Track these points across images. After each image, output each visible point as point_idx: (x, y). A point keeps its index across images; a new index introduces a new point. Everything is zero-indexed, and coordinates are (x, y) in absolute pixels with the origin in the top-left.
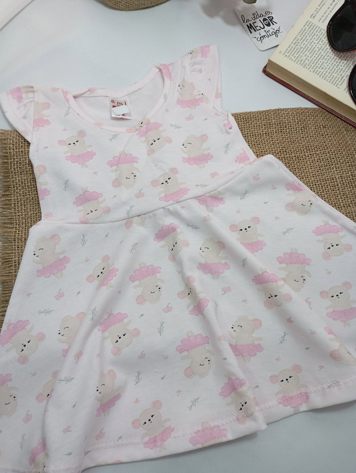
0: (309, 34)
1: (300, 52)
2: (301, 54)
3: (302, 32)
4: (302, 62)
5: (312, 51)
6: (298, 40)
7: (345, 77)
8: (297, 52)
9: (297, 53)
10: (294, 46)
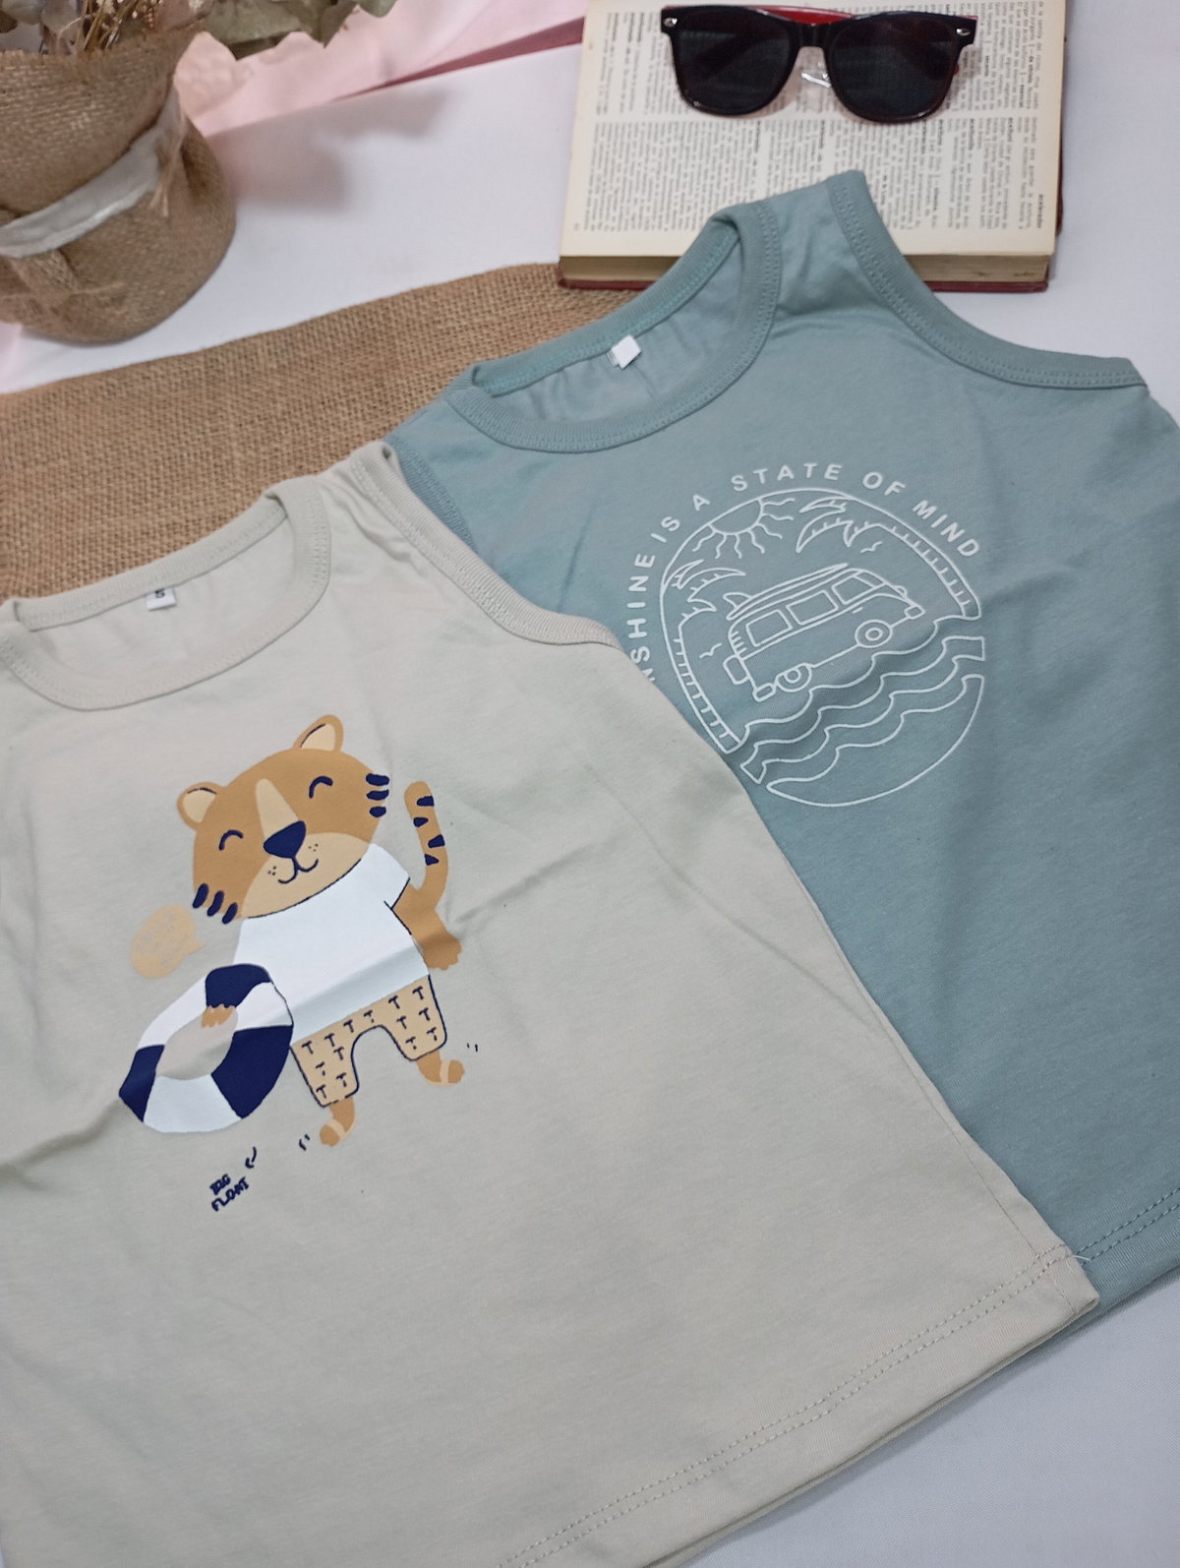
0: (614, 152)
1: (619, 200)
2: (625, 204)
3: (598, 156)
4: (637, 221)
5: (644, 184)
6: (599, 179)
8: (612, 206)
9: (615, 208)
10: (599, 196)
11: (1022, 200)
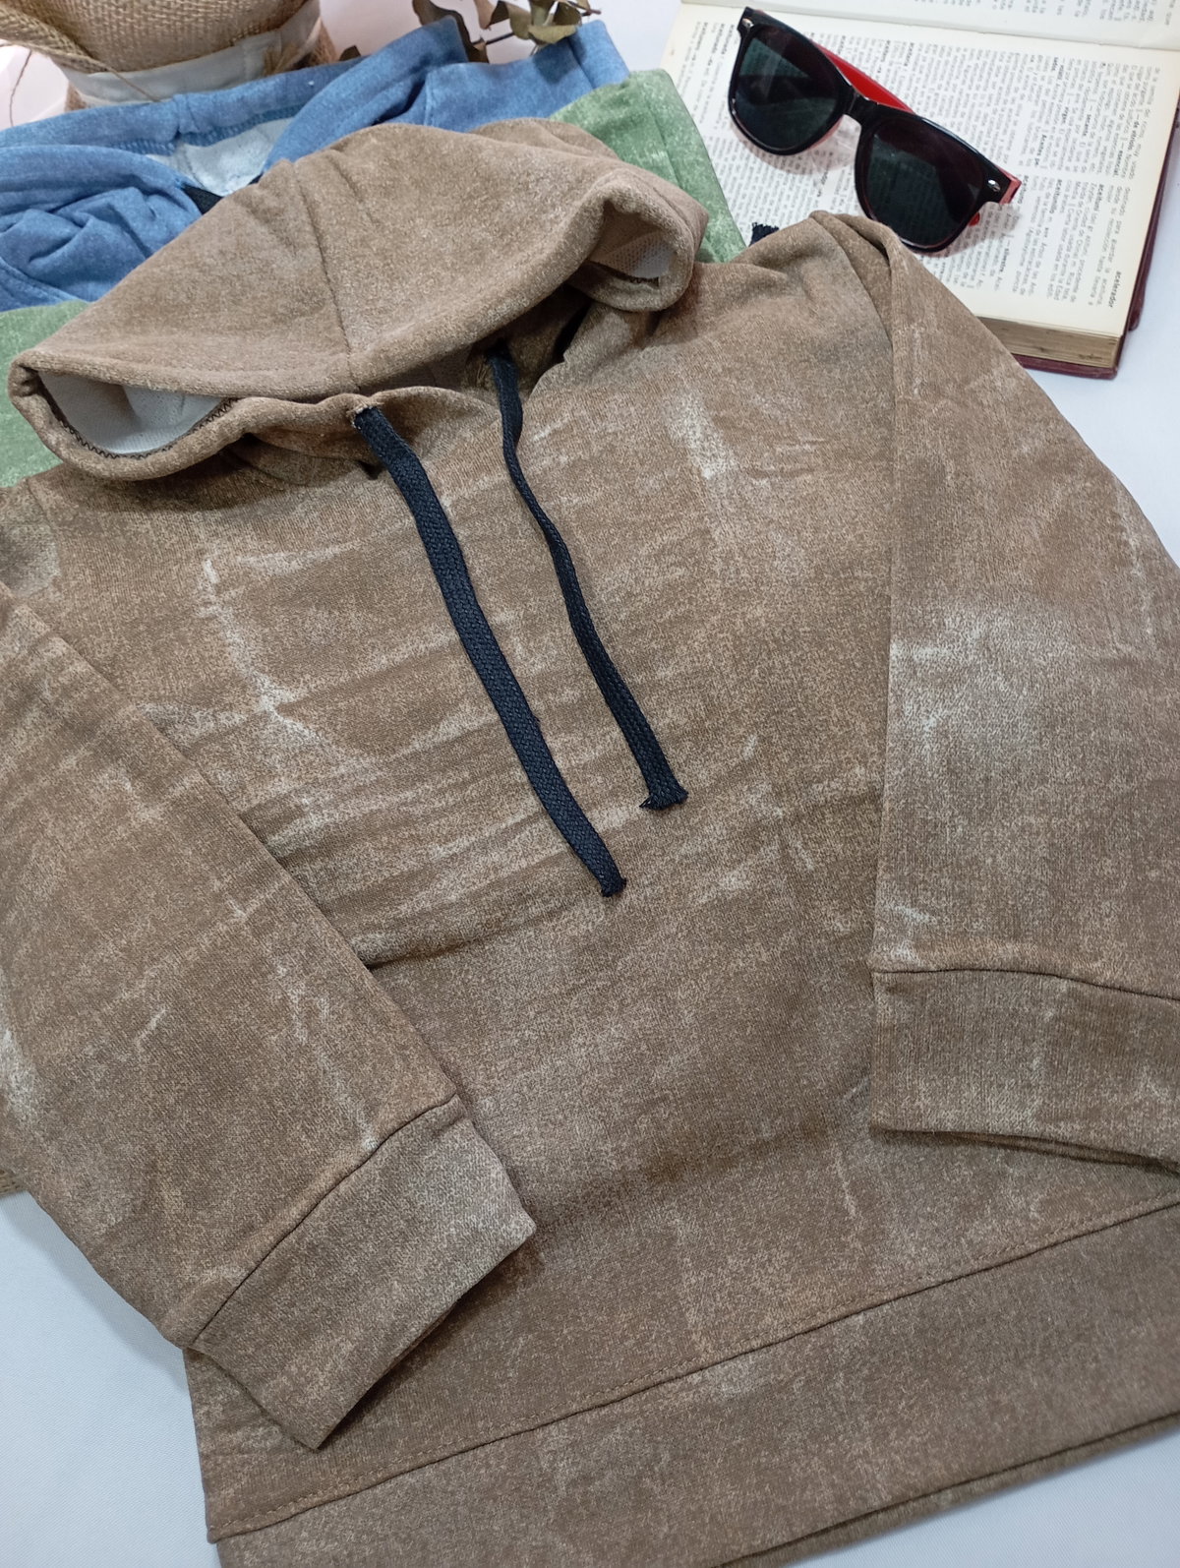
11: (1098, 274)
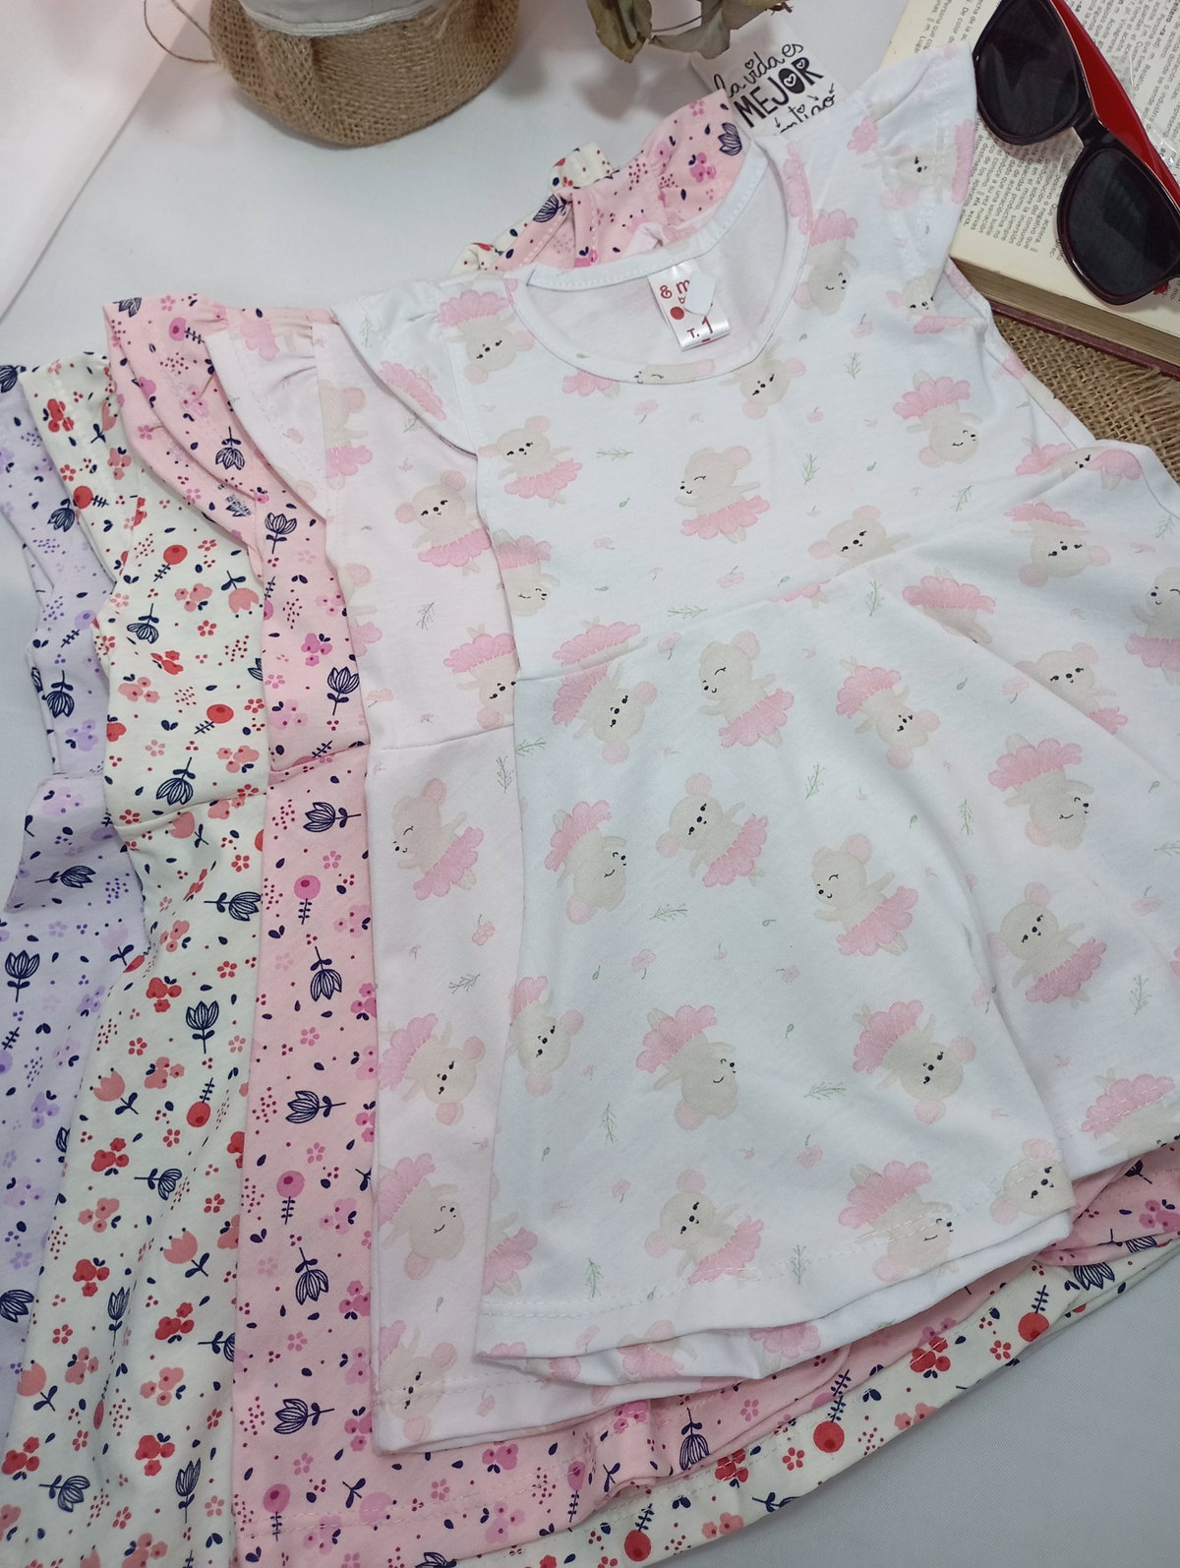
7: (1046, 213)
